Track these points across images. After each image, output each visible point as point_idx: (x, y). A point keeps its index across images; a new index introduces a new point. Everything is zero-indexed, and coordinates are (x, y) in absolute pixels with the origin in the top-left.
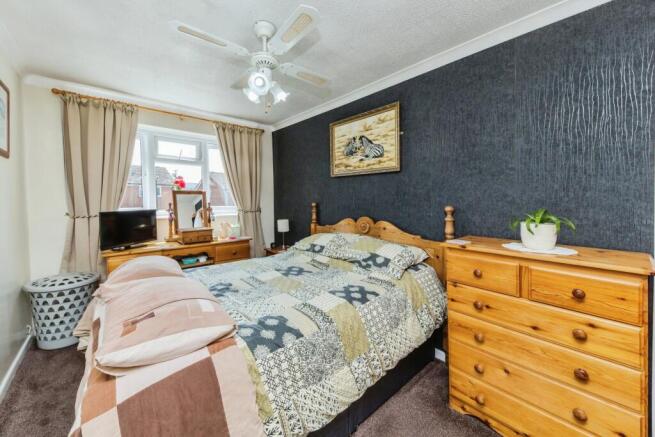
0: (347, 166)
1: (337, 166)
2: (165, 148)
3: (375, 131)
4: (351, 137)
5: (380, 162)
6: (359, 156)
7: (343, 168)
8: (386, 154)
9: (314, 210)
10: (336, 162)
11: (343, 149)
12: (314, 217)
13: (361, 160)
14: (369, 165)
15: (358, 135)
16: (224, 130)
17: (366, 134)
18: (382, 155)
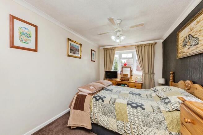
0: (183, 53)
1: (180, 53)
2: (124, 56)
3: (195, 30)
4: (185, 36)
5: (197, 48)
6: (188, 46)
7: (182, 54)
8: (200, 43)
9: (171, 75)
10: (179, 51)
11: (182, 44)
12: (171, 78)
13: (189, 48)
14: (192, 50)
15: (187, 34)
16: (138, 47)
17: (191, 33)
18: (198, 44)
